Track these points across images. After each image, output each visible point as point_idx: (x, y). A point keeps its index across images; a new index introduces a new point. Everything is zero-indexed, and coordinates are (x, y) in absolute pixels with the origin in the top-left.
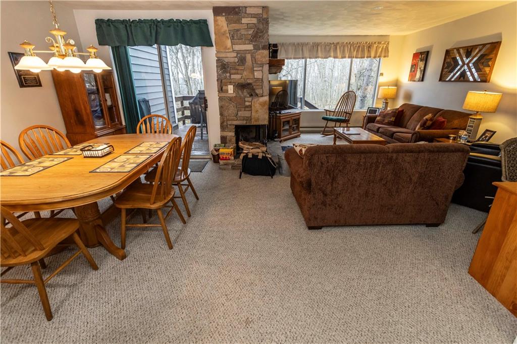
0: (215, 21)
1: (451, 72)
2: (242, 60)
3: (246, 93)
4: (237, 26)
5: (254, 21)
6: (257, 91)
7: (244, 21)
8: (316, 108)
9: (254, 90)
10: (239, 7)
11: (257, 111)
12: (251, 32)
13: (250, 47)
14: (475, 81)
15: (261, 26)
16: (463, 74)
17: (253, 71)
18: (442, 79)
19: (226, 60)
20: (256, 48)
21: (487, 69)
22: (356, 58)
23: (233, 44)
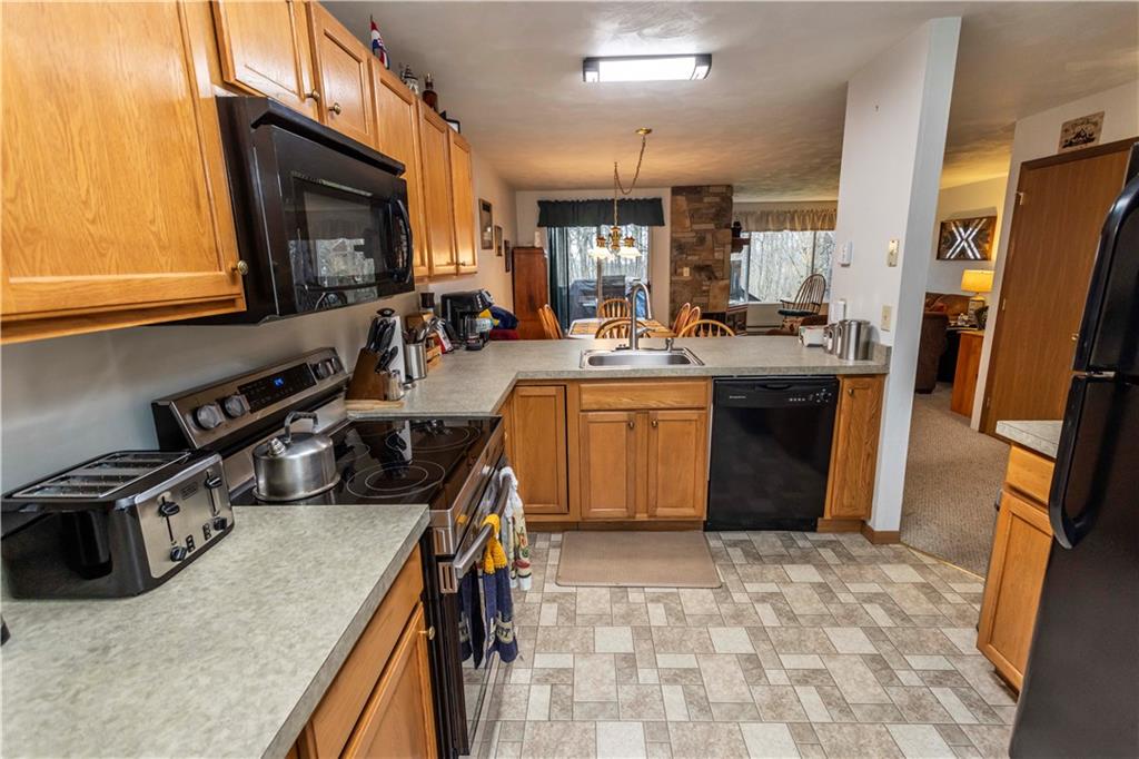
0: (672, 201)
1: (950, 248)
2: (702, 240)
3: (703, 275)
4: (697, 205)
5: (717, 199)
6: (717, 274)
7: (706, 200)
8: (758, 300)
9: (713, 273)
10: (701, 187)
11: (715, 297)
12: (713, 210)
13: (711, 226)
14: (976, 259)
15: (724, 205)
16: (963, 251)
17: (713, 251)
18: (939, 256)
19: (683, 240)
20: (718, 227)
21: (987, 246)
22: (822, 229)
23: (692, 223)
